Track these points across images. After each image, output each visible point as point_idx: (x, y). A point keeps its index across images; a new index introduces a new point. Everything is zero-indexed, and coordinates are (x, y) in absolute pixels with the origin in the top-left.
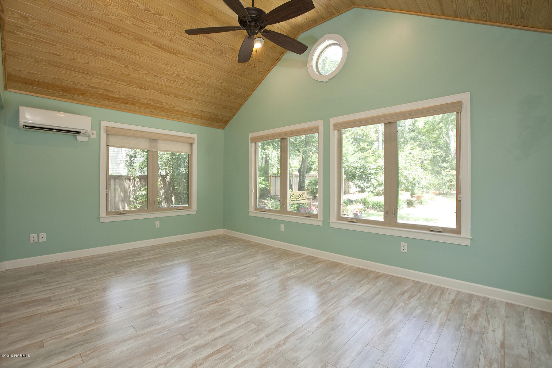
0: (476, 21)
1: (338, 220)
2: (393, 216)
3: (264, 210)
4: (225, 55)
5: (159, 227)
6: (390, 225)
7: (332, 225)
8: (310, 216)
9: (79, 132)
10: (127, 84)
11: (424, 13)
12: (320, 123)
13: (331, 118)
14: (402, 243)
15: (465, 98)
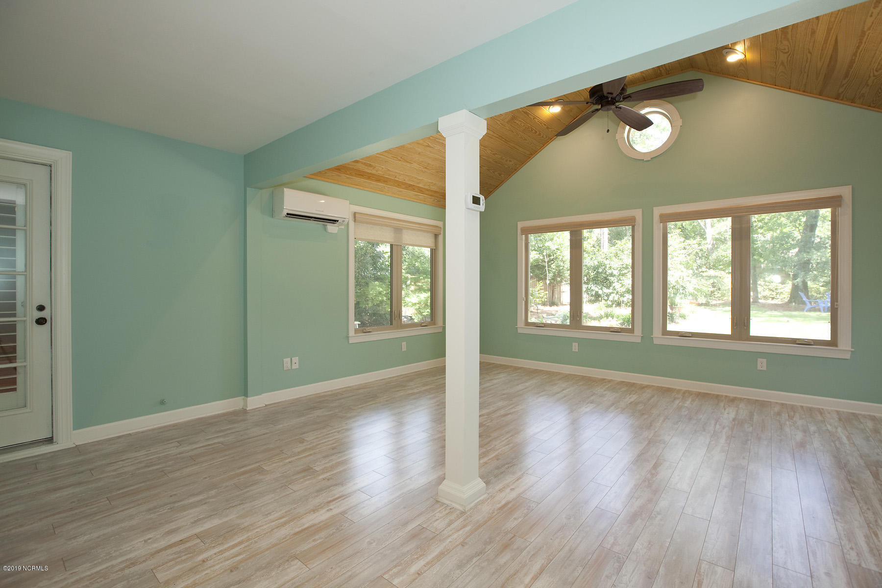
0: (861, 106)
1: (663, 335)
2: (745, 328)
3: (543, 325)
4: (515, 121)
5: (405, 350)
6: (740, 339)
7: (656, 342)
8: (620, 331)
9: (335, 221)
10: (393, 157)
11: (793, 89)
12: (638, 214)
13: (654, 208)
14: (760, 360)
15: (845, 192)
